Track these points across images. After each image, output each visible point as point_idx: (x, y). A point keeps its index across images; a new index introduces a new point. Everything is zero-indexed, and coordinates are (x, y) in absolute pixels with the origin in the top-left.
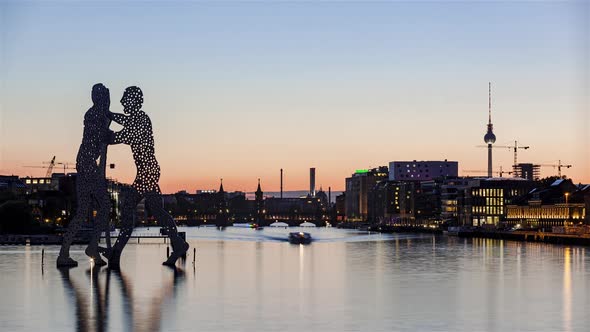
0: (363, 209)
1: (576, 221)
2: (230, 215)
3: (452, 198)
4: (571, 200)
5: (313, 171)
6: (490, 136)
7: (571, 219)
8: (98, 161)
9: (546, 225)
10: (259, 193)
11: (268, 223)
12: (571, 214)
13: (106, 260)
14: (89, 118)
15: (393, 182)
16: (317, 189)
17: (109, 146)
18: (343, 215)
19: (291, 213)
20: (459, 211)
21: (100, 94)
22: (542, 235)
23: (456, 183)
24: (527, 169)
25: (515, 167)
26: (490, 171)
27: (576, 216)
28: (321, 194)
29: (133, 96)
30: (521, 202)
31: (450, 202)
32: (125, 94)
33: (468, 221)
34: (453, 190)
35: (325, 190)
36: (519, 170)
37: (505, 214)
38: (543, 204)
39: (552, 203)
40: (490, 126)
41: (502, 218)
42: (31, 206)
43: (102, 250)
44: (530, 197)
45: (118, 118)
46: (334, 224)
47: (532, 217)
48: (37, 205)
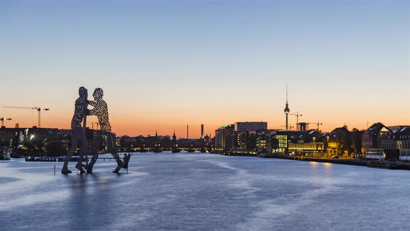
0: (223, 144)
1: (319, 151)
2: (161, 147)
3: (263, 139)
4: (316, 141)
5: (202, 126)
6: (287, 109)
7: (317, 150)
8: (82, 124)
9: (303, 153)
10: (174, 137)
11: (178, 151)
12: (317, 147)
13: (86, 171)
14: (78, 103)
15: (236, 132)
16: (205, 135)
17: (87, 117)
18: (214, 147)
19: (189, 147)
20: (266, 146)
21: (83, 92)
22: (302, 157)
23: (266, 132)
24: (303, 125)
25: (297, 124)
26: (287, 126)
27: (319, 149)
28: (207, 137)
29: (98, 92)
30: (295, 142)
31: (262, 141)
32: (95, 92)
33: (270, 150)
34: (264, 136)
35: (209, 135)
36: (299, 126)
37: (288, 147)
38: (305, 142)
39: (308, 142)
40: (287, 105)
41: (287, 149)
42: (63, 143)
43: (84, 165)
44: (299, 139)
45: (91, 103)
46: (210, 152)
47: (299, 149)
48: (66, 143)
